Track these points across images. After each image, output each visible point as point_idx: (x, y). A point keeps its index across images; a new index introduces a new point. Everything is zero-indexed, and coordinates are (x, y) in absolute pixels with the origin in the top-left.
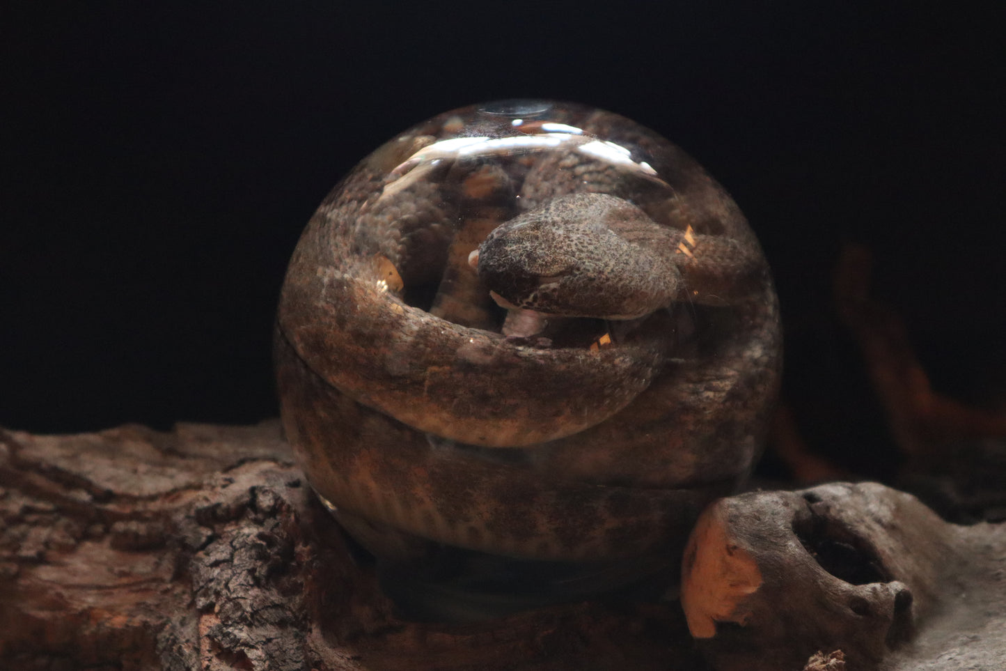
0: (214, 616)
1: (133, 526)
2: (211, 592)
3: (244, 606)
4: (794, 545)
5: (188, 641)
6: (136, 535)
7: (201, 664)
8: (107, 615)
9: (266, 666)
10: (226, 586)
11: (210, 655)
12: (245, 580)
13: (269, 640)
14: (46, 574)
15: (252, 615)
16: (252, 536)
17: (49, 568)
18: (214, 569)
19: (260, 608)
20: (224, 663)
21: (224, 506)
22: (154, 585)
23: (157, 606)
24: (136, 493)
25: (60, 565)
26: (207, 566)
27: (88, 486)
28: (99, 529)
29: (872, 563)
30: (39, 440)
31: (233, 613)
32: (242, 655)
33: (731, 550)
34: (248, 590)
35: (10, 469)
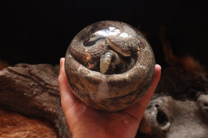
4: (156, 124)
6: (52, 93)
8: (48, 108)
17: (38, 96)
22: (56, 104)
23: (57, 109)
24: (51, 84)
27: (43, 81)
28: (46, 90)
35: (29, 75)
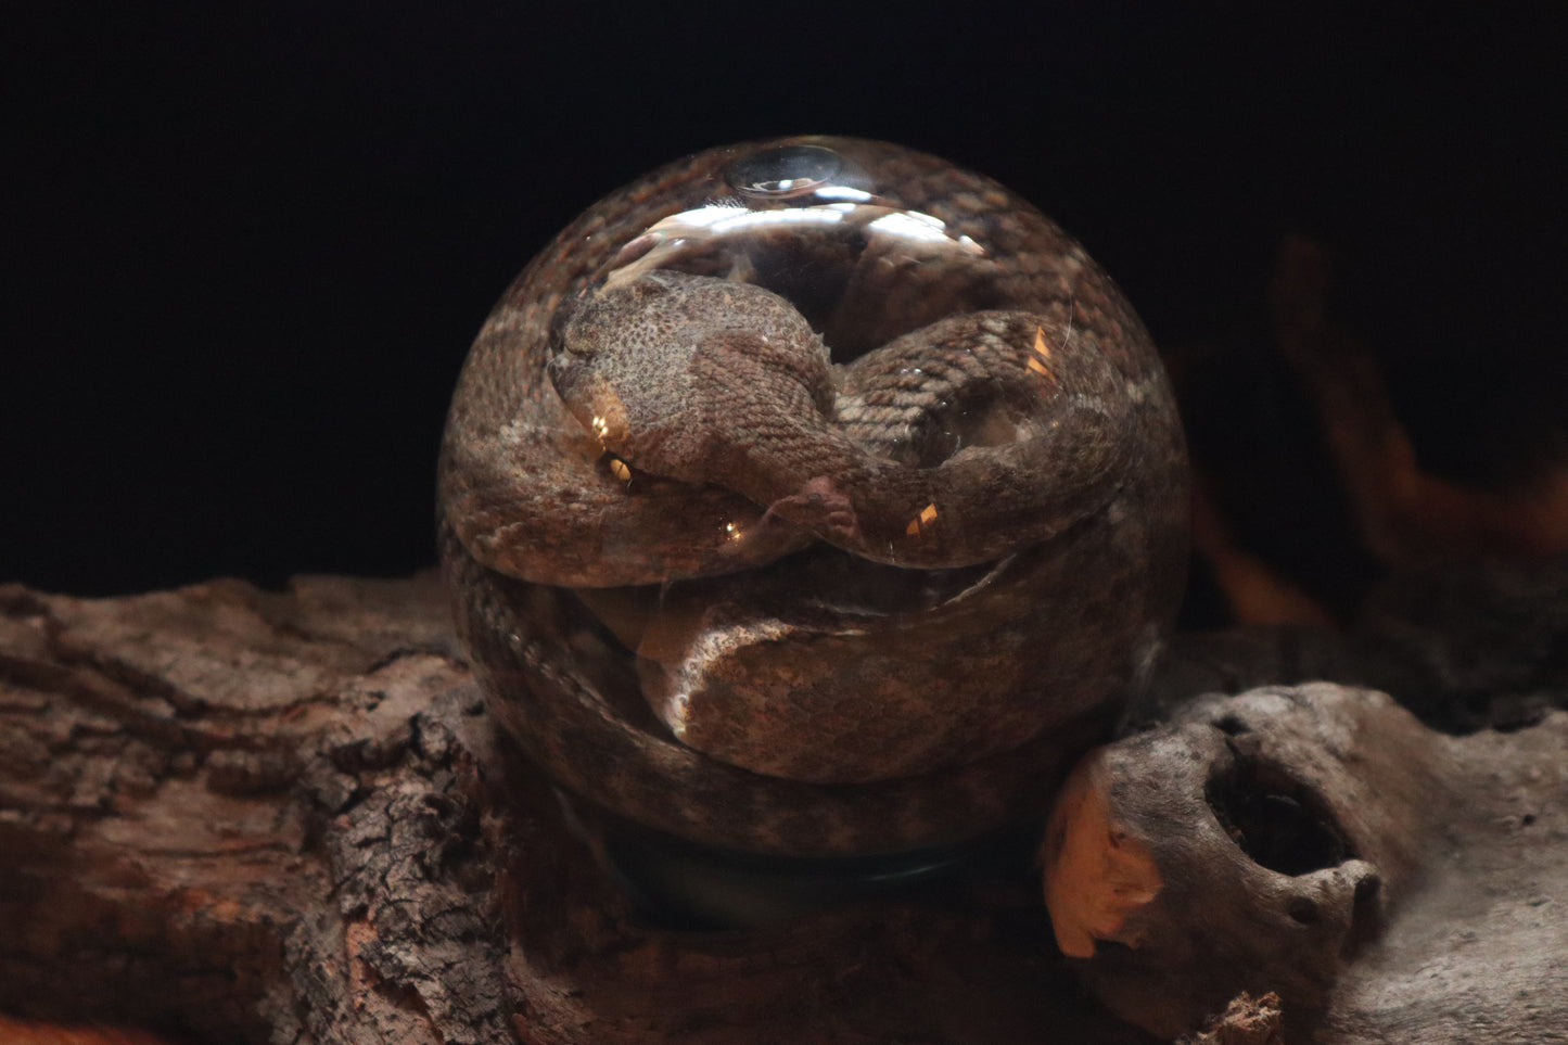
0: (367, 925)
1: (240, 759)
2: (361, 888)
3: (410, 914)
4: (1207, 827)
5: (330, 957)
6: (244, 773)
7: (353, 1001)
8: (208, 900)
9: (447, 1008)
10: (383, 879)
11: (365, 987)
12: (410, 872)
13: (449, 966)
14: (115, 832)
15: (423, 927)
16: (416, 799)
17: (118, 822)
18: (364, 850)
19: (434, 914)
20: (386, 1002)
21: (373, 744)
22: (275, 855)
23: (282, 890)
24: (239, 704)
25: (135, 818)
26: (354, 846)
27: (168, 693)
28: (188, 760)
29: (1323, 823)
30: (90, 607)
31: (396, 923)
32: (411, 991)
33: (1116, 839)
34: (415, 887)
35: (50, 662)
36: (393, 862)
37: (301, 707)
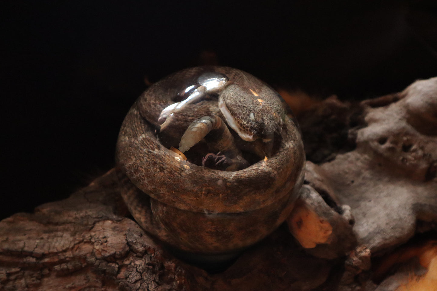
1: (64, 266)
6: (68, 269)
12: (155, 285)
16: (143, 265)
21: (118, 253)
24: (54, 250)
26: (133, 283)
27: (31, 254)
28: (46, 271)
33: (322, 222)
36: (148, 284)
37: (76, 246)
